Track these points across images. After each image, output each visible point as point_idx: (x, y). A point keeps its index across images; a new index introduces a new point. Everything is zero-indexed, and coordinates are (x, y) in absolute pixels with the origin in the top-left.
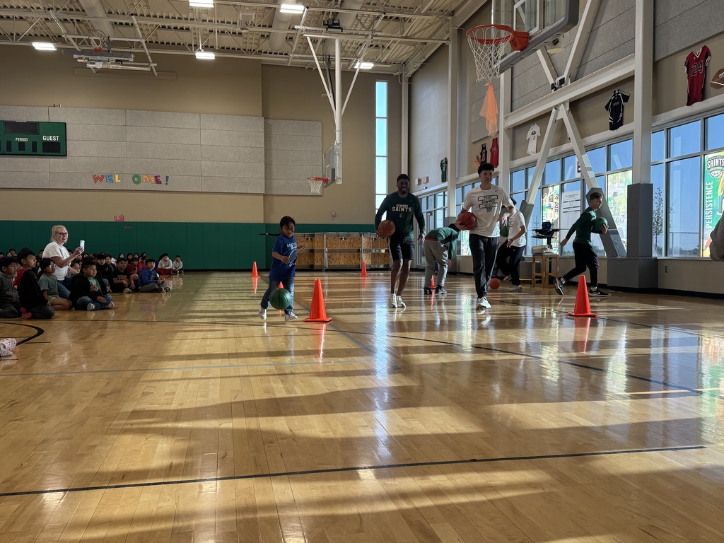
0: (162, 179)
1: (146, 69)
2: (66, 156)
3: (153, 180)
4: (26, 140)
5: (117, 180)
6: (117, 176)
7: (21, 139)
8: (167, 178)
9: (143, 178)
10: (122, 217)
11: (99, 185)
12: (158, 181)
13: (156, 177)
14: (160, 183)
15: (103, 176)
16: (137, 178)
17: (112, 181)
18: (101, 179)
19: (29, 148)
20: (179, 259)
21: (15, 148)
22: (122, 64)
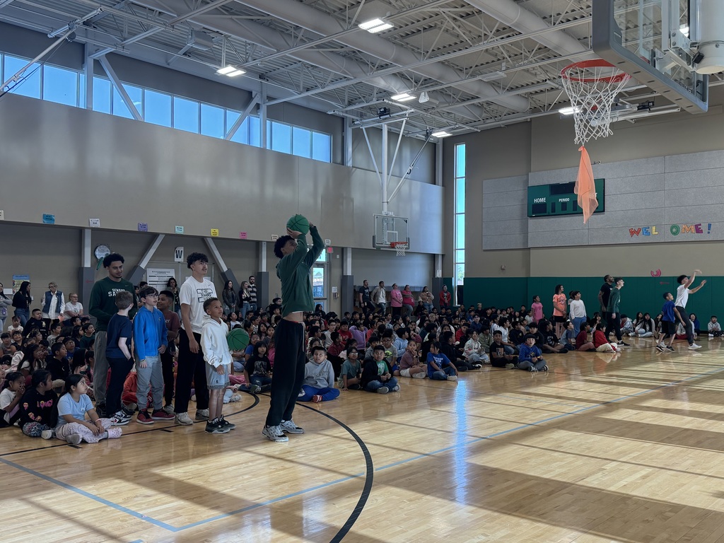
0: (704, 227)
1: (675, 110)
2: (604, 211)
3: (693, 229)
4: (568, 200)
5: (654, 233)
6: (654, 228)
7: (564, 200)
8: (710, 225)
9: (682, 227)
10: (659, 272)
11: (635, 239)
12: (698, 230)
13: (696, 226)
14: (701, 232)
15: (640, 230)
16: (675, 230)
17: (648, 233)
18: (638, 233)
19: (570, 208)
20: (714, 319)
21: (558, 209)
22: (650, 111)
